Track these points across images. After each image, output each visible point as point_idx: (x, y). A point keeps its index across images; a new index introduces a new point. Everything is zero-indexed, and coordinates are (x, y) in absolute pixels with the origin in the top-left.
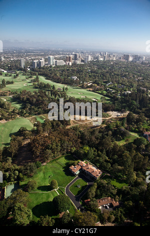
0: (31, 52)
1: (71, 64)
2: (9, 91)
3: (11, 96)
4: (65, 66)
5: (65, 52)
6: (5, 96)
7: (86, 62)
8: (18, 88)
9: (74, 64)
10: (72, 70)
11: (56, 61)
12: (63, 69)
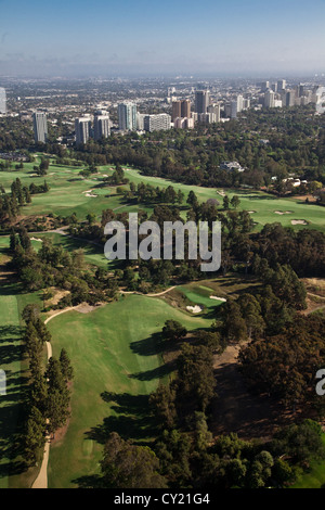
0: (33, 93)
1: (191, 124)
2: (50, 216)
3: (60, 231)
4: (175, 130)
5: (143, 88)
6: (40, 229)
7: (234, 116)
8: (73, 205)
9: (202, 124)
10: (207, 142)
11: (147, 119)
12: (181, 142)
